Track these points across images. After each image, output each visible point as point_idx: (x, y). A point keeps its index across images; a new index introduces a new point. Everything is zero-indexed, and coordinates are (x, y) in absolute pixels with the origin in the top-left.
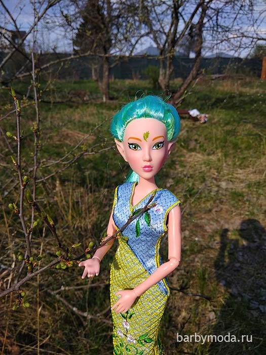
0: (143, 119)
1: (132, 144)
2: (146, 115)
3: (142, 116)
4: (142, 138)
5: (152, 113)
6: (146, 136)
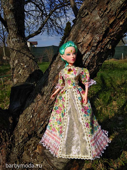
0: (70, 47)
1: (68, 54)
2: (70, 46)
3: (69, 46)
4: (71, 52)
5: (72, 45)
6: (71, 51)
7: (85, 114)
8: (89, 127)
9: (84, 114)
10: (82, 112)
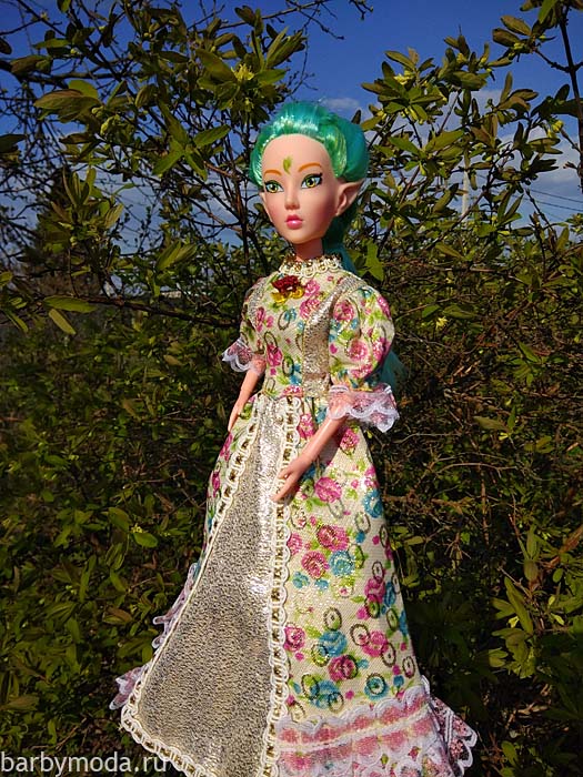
1: (269, 183)
3: (282, 132)
5: (298, 125)
6: (288, 163)
7: (305, 573)
8: (299, 657)
9: (296, 566)
10: (286, 554)
